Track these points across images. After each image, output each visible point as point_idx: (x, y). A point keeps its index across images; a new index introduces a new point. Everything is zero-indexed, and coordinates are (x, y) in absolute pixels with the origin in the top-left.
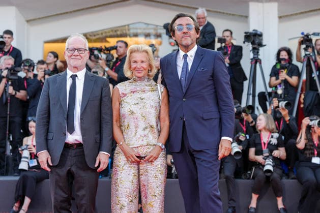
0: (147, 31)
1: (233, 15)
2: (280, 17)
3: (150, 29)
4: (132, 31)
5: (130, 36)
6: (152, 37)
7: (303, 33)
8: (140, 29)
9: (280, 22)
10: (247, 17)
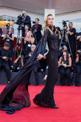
0: (9, 19)
1: (39, 13)
2: (56, 15)
3: (10, 18)
4: (3, 19)
5: (3, 20)
6: (11, 21)
7: (63, 21)
8: (7, 18)
9: (55, 16)
10: (44, 14)
